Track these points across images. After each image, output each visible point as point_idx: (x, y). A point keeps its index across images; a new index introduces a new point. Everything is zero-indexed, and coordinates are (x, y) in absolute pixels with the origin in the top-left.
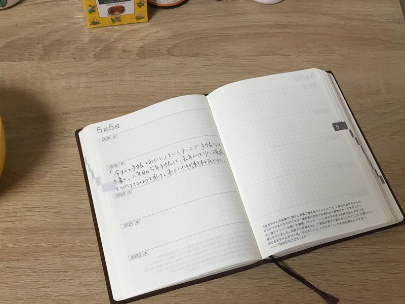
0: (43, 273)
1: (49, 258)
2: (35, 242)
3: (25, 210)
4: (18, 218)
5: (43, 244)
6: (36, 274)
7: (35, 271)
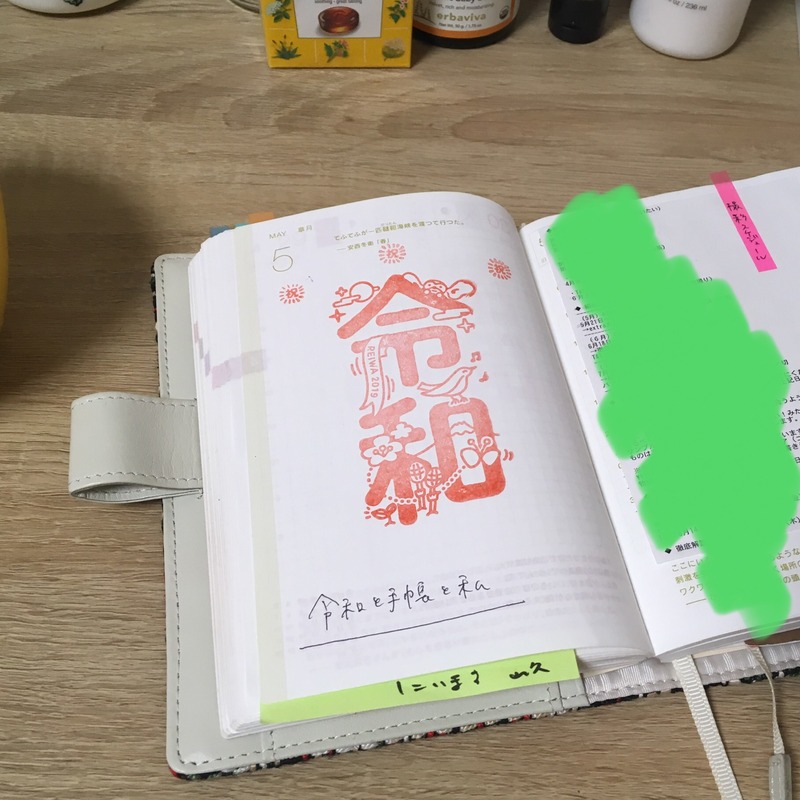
0: (62, 616)
1: (89, 576)
2: (56, 532)
3: (44, 448)
4: (20, 466)
5: (77, 540)
6: (41, 618)
7: (39, 609)
